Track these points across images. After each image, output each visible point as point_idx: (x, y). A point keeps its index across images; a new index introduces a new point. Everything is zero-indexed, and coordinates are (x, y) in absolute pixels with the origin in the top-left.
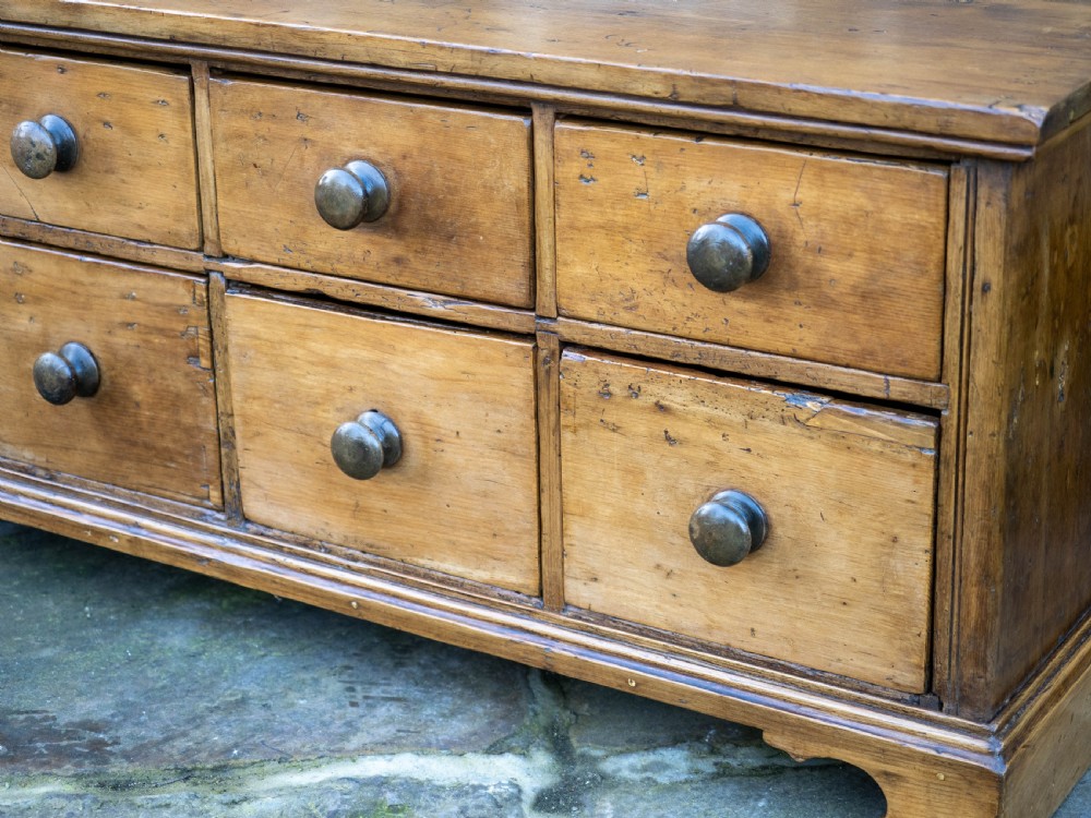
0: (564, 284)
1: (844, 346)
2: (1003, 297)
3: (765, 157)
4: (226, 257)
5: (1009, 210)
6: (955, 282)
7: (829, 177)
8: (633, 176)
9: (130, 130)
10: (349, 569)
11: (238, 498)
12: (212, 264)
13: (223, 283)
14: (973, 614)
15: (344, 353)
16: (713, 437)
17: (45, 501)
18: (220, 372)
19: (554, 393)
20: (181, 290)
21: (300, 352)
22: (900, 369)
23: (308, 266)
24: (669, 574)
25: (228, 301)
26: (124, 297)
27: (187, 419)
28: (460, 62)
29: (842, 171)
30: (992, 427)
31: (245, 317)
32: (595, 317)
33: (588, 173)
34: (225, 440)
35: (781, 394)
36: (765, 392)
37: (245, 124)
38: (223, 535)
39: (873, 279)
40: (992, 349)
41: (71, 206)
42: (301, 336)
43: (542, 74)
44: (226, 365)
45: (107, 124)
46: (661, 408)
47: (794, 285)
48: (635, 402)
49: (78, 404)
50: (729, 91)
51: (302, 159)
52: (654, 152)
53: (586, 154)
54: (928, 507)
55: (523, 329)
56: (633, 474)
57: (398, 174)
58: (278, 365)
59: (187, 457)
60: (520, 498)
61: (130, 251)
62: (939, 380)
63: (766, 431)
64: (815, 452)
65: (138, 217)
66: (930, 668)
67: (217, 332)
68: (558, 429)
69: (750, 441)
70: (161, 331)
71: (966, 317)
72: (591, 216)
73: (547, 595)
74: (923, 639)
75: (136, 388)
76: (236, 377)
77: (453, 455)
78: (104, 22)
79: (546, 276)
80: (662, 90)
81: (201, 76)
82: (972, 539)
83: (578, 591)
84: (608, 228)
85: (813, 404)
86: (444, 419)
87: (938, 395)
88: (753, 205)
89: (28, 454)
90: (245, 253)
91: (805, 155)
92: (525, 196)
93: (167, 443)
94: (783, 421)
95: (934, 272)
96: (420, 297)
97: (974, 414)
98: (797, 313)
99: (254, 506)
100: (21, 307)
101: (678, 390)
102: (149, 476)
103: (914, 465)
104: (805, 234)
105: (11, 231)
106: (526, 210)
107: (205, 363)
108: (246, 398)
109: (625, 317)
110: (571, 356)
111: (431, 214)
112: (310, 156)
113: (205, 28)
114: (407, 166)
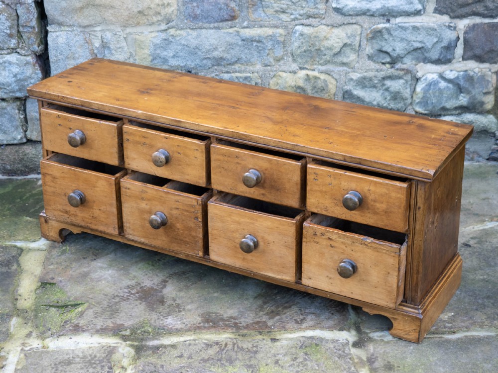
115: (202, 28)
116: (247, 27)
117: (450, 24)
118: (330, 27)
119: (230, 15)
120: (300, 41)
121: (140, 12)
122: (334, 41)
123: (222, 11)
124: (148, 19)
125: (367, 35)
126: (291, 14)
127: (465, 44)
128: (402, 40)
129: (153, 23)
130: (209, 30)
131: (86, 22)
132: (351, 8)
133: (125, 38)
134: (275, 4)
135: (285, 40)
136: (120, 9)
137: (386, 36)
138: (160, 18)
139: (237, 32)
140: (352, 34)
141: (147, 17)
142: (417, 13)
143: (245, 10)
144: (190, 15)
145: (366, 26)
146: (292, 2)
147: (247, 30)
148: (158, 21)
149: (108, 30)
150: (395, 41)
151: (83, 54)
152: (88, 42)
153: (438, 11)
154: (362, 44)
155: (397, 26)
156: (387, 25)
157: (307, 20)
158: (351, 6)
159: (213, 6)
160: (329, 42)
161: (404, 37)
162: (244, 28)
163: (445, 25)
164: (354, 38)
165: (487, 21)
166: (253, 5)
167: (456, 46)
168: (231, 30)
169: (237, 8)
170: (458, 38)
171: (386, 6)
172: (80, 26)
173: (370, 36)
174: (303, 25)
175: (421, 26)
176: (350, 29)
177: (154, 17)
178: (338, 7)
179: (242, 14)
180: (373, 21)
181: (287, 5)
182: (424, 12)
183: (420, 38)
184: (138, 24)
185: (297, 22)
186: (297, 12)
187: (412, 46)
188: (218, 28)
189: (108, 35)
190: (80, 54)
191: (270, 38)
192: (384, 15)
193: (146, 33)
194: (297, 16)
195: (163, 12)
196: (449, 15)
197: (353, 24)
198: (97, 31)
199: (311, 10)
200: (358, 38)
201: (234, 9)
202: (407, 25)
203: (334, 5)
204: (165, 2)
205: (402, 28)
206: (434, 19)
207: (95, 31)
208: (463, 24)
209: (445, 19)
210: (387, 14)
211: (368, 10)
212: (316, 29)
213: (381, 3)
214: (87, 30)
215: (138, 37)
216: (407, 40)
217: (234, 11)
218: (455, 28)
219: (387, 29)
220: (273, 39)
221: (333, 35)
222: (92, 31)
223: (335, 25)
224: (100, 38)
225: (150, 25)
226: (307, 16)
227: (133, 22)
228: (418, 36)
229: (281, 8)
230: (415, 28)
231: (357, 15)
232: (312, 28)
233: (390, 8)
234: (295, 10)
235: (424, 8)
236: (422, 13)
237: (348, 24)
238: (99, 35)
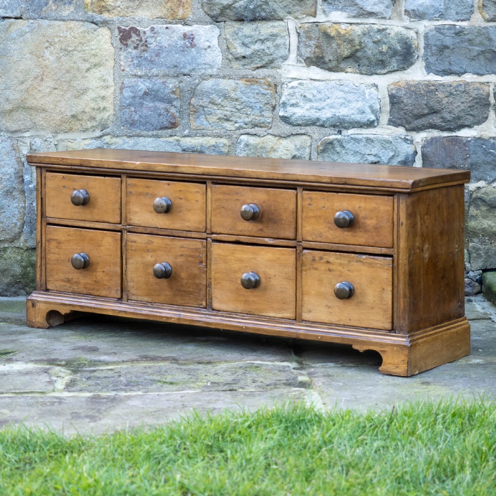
0: (304, 232)
1: (371, 242)
2: (406, 225)
3: (353, 196)
4: (212, 233)
5: (407, 205)
6: (396, 223)
7: (367, 200)
8: (322, 203)
9: (187, 200)
10: (243, 319)
11: (211, 303)
12: (209, 236)
13: (211, 241)
14: (402, 306)
15: (245, 256)
16: (340, 268)
17: (150, 311)
18: (208, 266)
19: (301, 262)
20: (199, 244)
21: (232, 258)
22: (384, 246)
23: (236, 234)
24: (329, 307)
25: (213, 246)
26: (181, 247)
27: (197, 281)
28: (280, 177)
29: (370, 199)
30: (405, 258)
31: (217, 250)
32: (311, 240)
33: (310, 203)
34: (208, 286)
35: (357, 255)
36: (353, 255)
37: (221, 196)
38: (206, 314)
39: (377, 224)
40: (404, 238)
41: (168, 223)
42: (233, 253)
43: (300, 178)
44: (210, 264)
45: (181, 199)
46: (328, 262)
47: (359, 228)
48: (321, 261)
49: (164, 281)
50: (344, 180)
51: (236, 205)
52: (327, 197)
53: (311, 198)
54: (391, 280)
55: (293, 245)
56: (320, 281)
57: (262, 207)
58: (225, 262)
59: (196, 293)
60: (291, 292)
61: (185, 234)
62: (392, 248)
63: (353, 265)
64: (365, 268)
65: (187, 224)
66: (393, 323)
67: (208, 254)
68: (301, 271)
69: (350, 268)
70: (192, 256)
71: (398, 231)
72: (311, 214)
73: (297, 318)
74: (391, 315)
75: (182, 274)
76: (213, 267)
77: (274, 282)
78: (184, 170)
79: (299, 231)
80: (329, 181)
81: (209, 184)
82: (401, 286)
83: (306, 316)
84: (315, 217)
85: (364, 257)
86: (271, 272)
87: (392, 251)
88: (350, 209)
89: (146, 299)
90: (218, 232)
91: (362, 195)
92: (295, 210)
93: (191, 290)
94: (357, 262)
95: (391, 221)
96: (266, 239)
97: (400, 255)
98: (360, 234)
99: (216, 305)
100: (149, 254)
101: (332, 257)
102: (184, 300)
103: (387, 269)
104: (362, 214)
105: (147, 232)
106: (295, 214)
107: (204, 264)
108: (216, 273)
109: (319, 239)
110: (305, 251)
111: (270, 217)
112: (238, 204)
113: (212, 171)
114: (265, 205)
115: (139, 136)
116: (188, 136)
117: (407, 137)
118: (277, 138)
119: (170, 122)
120: (246, 152)
121: (73, 116)
122: (282, 153)
123: (161, 117)
124: (81, 125)
125: (318, 147)
126: (236, 123)
127: (423, 160)
128: (356, 152)
129: (87, 129)
130: (146, 138)
131: (15, 127)
132: (299, 117)
133: (55, 145)
134: (218, 111)
135: (228, 151)
136: (53, 113)
137: (338, 149)
138: (94, 124)
139: (178, 141)
140: (301, 146)
141: (80, 122)
142: (370, 124)
143: (186, 116)
144: (127, 121)
145: (316, 136)
146: (237, 109)
147: (188, 139)
148: (93, 126)
149: (38, 136)
150: (348, 155)
151: (9, 162)
152: (15, 149)
153: (391, 122)
154: (312, 157)
155: (349, 137)
156: (339, 137)
157: (253, 129)
158: (299, 114)
159: (151, 111)
160: (277, 154)
161: (358, 150)
162: (185, 136)
163: (401, 138)
164: (304, 151)
165: (446, 134)
166: (195, 111)
167: (414, 161)
168: (171, 139)
169: (178, 114)
170: (416, 153)
171: (337, 115)
172: (8, 131)
173: (321, 148)
174: (248, 134)
175: (375, 138)
176: (298, 140)
177: (88, 123)
178: (286, 115)
179: (183, 121)
180: (324, 132)
181: (231, 111)
182: (378, 124)
183: (374, 151)
184: (71, 130)
185: (242, 131)
186: (242, 120)
187: (366, 160)
188: (157, 136)
189: (38, 141)
190: (6, 162)
191: (213, 148)
192: (334, 126)
193: (79, 140)
194: (242, 124)
195: (99, 117)
196: (404, 127)
197: (302, 134)
198: (25, 137)
199: (257, 118)
200: (308, 150)
201: (175, 114)
202: (360, 137)
203: (281, 114)
204: (101, 106)
205: (355, 139)
206: (389, 131)
207: (23, 137)
208: (420, 137)
209: (401, 131)
210: (338, 124)
211: (318, 119)
212: (263, 138)
213: (331, 112)
214: (15, 136)
215: (69, 143)
216: (360, 154)
217: (175, 118)
218: (412, 142)
219: (339, 141)
220: (216, 149)
221: (281, 147)
222: (20, 137)
223: (283, 135)
224: (28, 144)
225: (84, 131)
226: (253, 124)
227: (66, 128)
228: (373, 150)
229: (225, 116)
230: (369, 140)
231: (307, 125)
232: (258, 138)
233: (341, 117)
234: (240, 118)
235: (378, 120)
236: (376, 124)
237: (297, 134)
238: (28, 141)
